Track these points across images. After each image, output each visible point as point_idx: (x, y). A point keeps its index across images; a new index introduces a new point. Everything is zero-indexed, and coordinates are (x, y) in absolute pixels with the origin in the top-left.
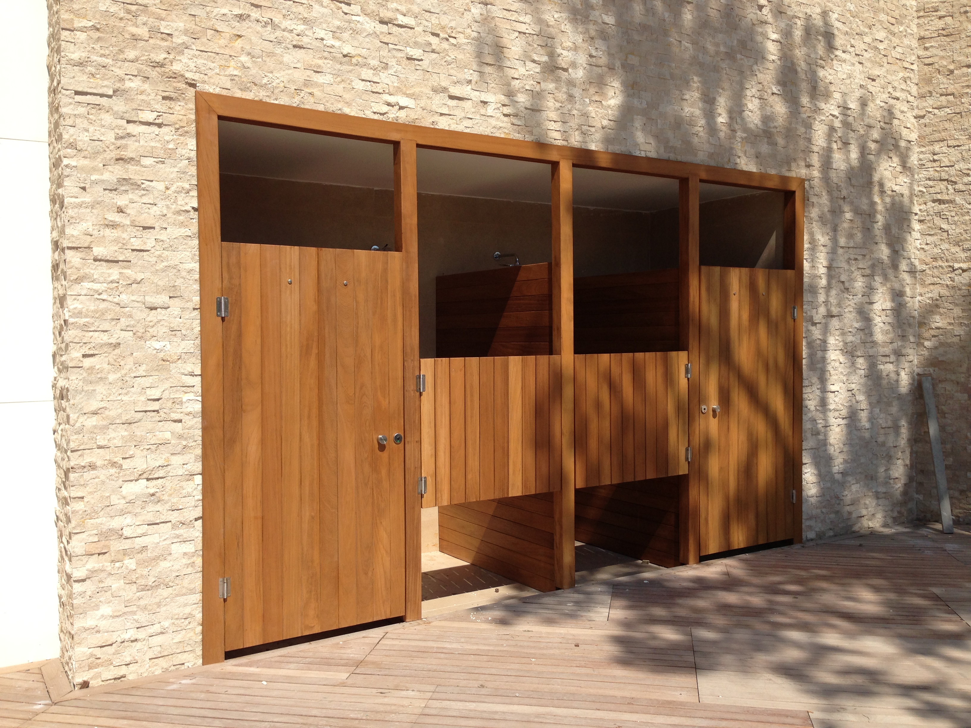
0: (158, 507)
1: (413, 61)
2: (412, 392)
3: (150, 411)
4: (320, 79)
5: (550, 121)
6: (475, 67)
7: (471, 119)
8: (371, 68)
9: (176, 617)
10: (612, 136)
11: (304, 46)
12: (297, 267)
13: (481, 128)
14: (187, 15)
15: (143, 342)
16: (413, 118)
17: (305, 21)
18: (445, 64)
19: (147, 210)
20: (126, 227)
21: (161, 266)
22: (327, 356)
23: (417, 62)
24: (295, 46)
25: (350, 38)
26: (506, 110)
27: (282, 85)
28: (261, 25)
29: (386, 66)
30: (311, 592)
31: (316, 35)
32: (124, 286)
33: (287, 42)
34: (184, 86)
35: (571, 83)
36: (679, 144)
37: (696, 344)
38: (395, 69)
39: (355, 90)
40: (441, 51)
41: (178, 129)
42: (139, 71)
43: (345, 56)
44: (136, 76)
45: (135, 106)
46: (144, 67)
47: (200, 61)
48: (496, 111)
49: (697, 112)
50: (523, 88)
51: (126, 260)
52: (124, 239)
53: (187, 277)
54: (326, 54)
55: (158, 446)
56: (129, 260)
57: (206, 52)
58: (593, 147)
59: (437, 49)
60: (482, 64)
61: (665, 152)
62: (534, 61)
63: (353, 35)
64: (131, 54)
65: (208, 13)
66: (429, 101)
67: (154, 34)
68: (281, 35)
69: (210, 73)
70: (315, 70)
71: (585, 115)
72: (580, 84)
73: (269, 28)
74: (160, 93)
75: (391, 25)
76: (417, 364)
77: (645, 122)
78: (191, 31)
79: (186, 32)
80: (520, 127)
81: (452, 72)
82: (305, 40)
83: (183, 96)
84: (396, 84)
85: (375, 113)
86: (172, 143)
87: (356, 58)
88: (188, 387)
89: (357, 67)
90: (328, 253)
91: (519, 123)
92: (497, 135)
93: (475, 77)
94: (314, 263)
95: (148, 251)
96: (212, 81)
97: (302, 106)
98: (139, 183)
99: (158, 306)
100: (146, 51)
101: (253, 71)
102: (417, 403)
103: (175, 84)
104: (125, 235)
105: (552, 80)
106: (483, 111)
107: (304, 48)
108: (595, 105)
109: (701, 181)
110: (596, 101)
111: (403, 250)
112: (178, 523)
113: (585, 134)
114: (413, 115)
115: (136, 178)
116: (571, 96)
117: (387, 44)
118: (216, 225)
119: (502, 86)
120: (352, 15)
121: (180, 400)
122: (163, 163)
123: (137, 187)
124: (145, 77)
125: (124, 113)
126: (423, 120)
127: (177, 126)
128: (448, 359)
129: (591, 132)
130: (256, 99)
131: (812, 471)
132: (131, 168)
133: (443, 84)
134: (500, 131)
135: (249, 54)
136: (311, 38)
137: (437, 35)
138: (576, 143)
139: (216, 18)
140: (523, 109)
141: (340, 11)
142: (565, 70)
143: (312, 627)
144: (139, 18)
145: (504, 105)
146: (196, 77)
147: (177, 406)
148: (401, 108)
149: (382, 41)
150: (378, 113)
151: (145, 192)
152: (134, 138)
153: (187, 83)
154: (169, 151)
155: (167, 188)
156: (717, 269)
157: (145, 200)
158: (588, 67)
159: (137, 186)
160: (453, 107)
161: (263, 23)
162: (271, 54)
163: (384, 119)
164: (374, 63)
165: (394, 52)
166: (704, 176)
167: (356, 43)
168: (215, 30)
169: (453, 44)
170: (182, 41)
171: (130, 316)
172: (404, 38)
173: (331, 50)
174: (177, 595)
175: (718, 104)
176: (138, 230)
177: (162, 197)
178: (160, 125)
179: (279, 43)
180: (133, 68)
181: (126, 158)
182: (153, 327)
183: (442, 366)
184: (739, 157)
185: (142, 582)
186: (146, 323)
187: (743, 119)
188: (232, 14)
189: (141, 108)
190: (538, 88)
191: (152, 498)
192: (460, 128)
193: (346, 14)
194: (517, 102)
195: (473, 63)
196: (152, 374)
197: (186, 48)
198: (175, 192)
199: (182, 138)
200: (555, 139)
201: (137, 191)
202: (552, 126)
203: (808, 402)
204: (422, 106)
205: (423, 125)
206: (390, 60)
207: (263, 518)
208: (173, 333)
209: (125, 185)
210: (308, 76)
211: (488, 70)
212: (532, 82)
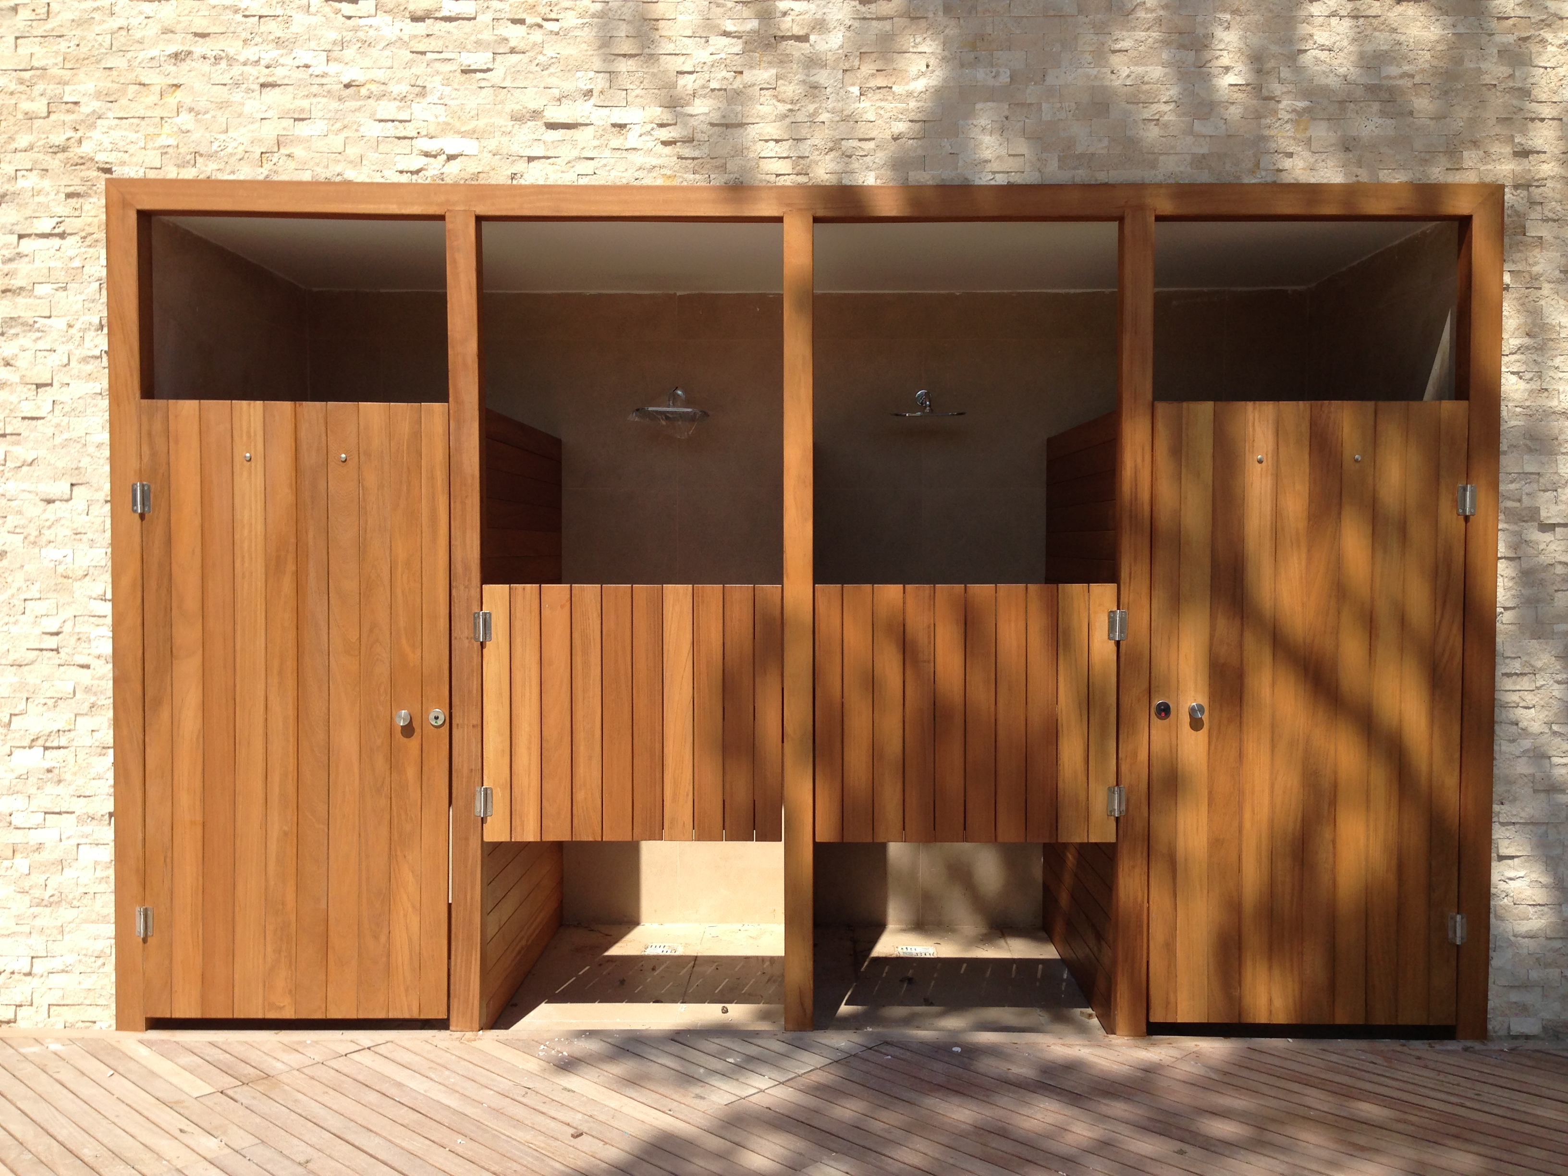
0: (61, 789)
1: (473, 75)
2: (466, 642)
3: (46, 650)
4: (302, 129)
5: (767, 141)
6: (597, 64)
7: (592, 159)
8: (395, 99)
9: (84, 952)
10: (920, 152)
11: (279, 83)
12: (260, 434)
13: (614, 173)
14: (101, 70)
15: (37, 550)
16: (472, 171)
17: (278, 42)
18: (538, 68)
19: (43, 359)
20: (14, 385)
21: (58, 440)
22: (312, 574)
23: (479, 75)
24: (263, 86)
25: (358, 56)
26: (665, 134)
27: (241, 149)
28: (209, 62)
29: (423, 92)
30: (280, 952)
31: (298, 62)
32: (11, 470)
33: (250, 81)
34: (95, 173)
35: (813, 62)
36: (1100, 147)
37: (1142, 569)
38: (438, 95)
39: (365, 139)
40: (528, 48)
41: (85, 238)
42: (35, 162)
43: (347, 86)
44: (31, 170)
45: (29, 213)
46: (41, 156)
47: (116, 135)
48: (644, 138)
49: (1156, 72)
50: (703, 87)
51: (14, 432)
52: (11, 403)
53: (96, 454)
54: (314, 89)
55: (56, 702)
56: (18, 432)
57: (126, 118)
58: (869, 179)
59: (521, 46)
60: (613, 57)
61: (1060, 168)
62: (726, 34)
63: (361, 50)
64: (23, 141)
65: (129, 61)
66: (505, 139)
67: (56, 106)
68: (240, 72)
69: (132, 149)
70: (296, 116)
71: (849, 119)
72: (837, 60)
73: (223, 64)
74: (62, 189)
75: (432, 20)
76: (475, 593)
77: (1006, 113)
78: (105, 92)
79: (98, 95)
80: (696, 161)
81: (553, 81)
82: (278, 74)
83: (95, 188)
84: (442, 119)
85: (401, 172)
86: (77, 259)
87: (368, 86)
88: (99, 617)
89: (370, 100)
90: (313, 409)
91: (696, 154)
92: (648, 181)
93: (600, 82)
94: (289, 428)
95: (43, 418)
96: (134, 159)
97: (275, 178)
98: (31, 322)
99: (54, 498)
100: (43, 133)
101: (195, 136)
102: (476, 660)
103: (83, 174)
104: (14, 398)
105: (770, 63)
106: (616, 142)
107: (280, 86)
108: (878, 96)
109: (1159, 218)
110: (879, 88)
111: (451, 399)
112: (86, 817)
113: (850, 157)
114: (472, 167)
115: (28, 315)
116: (816, 88)
117: (423, 53)
118: (132, 375)
119: (656, 91)
120: (360, 17)
121: (87, 635)
122: (65, 289)
123: (28, 328)
124: (43, 170)
125: (13, 225)
126: (492, 173)
127: (83, 234)
128: (536, 586)
129: (863, 150)
130: (201, 177)
131: (1534, 876)
132: (20, 300)
133: (533, 106)
134: (654, 174)
135: (191, 110)
136: (289, 68)
137: (522, 22)
138: (827, 176)
139: (142, 65)
140: (705, 127)
141: (339, 16)
142: (804, 39)
143: (281, 1008)
144: (36, 87)
145: (662, 125)
146: (111, 157)
147: (83, 645)
148: (451, 158)
149: (414, 50)
150: (407, 172)
151: (40, 334)
152: (26, 259)
153: (99, 169)
154: (72, 271)
155: (70, 326)
156: (1205, 409)
157: (41, 345)
158: (856, 24)
159: (30, 326)
160: (553, 142)
161: (213, 60)
162: (223, 105)
163: (420, 181)
164: (402, 88)
165: (437, 65)
166: (1166, 206)
167: (367, 62)
168: (140, 84)
169: (551, 32)
170: (91, 110)
171: (19, 512)
172: (455, 38)
173: (324, 81)
174: (85, 921)
175: (1222, 46)
176: (29, 389)
177: (64, 339)
178: (62, 236)
179: (237, 85)
180: (24, 160)
181: (14, 288)
182: (50, 527)
183: (524, 597)
184: (1290, 155)
185: (37, 893)
186: (41, 522)
187: (1299, 70)
188: (164, 56)
189: (37, 215)
190: (738, 84)
191: (50, 775)
192: (568, 178)
193: (349, 18)
194: (692, 116)
195: (595, 59)
196: (49, 595)
197: (99, 118)
198: (80, 330)
199: (91, 250)
200: (778, 175)
201: (31, 334)
202: (771, 149)
203: (1520, 712)
204: (490, 149)
205: (493, 182)
206: (429, 79)
207: (204, 825)
208: (78, 537)
209: (15, 326)
210: (284, 129)
211: (624, 66)
212: (724, 73)
